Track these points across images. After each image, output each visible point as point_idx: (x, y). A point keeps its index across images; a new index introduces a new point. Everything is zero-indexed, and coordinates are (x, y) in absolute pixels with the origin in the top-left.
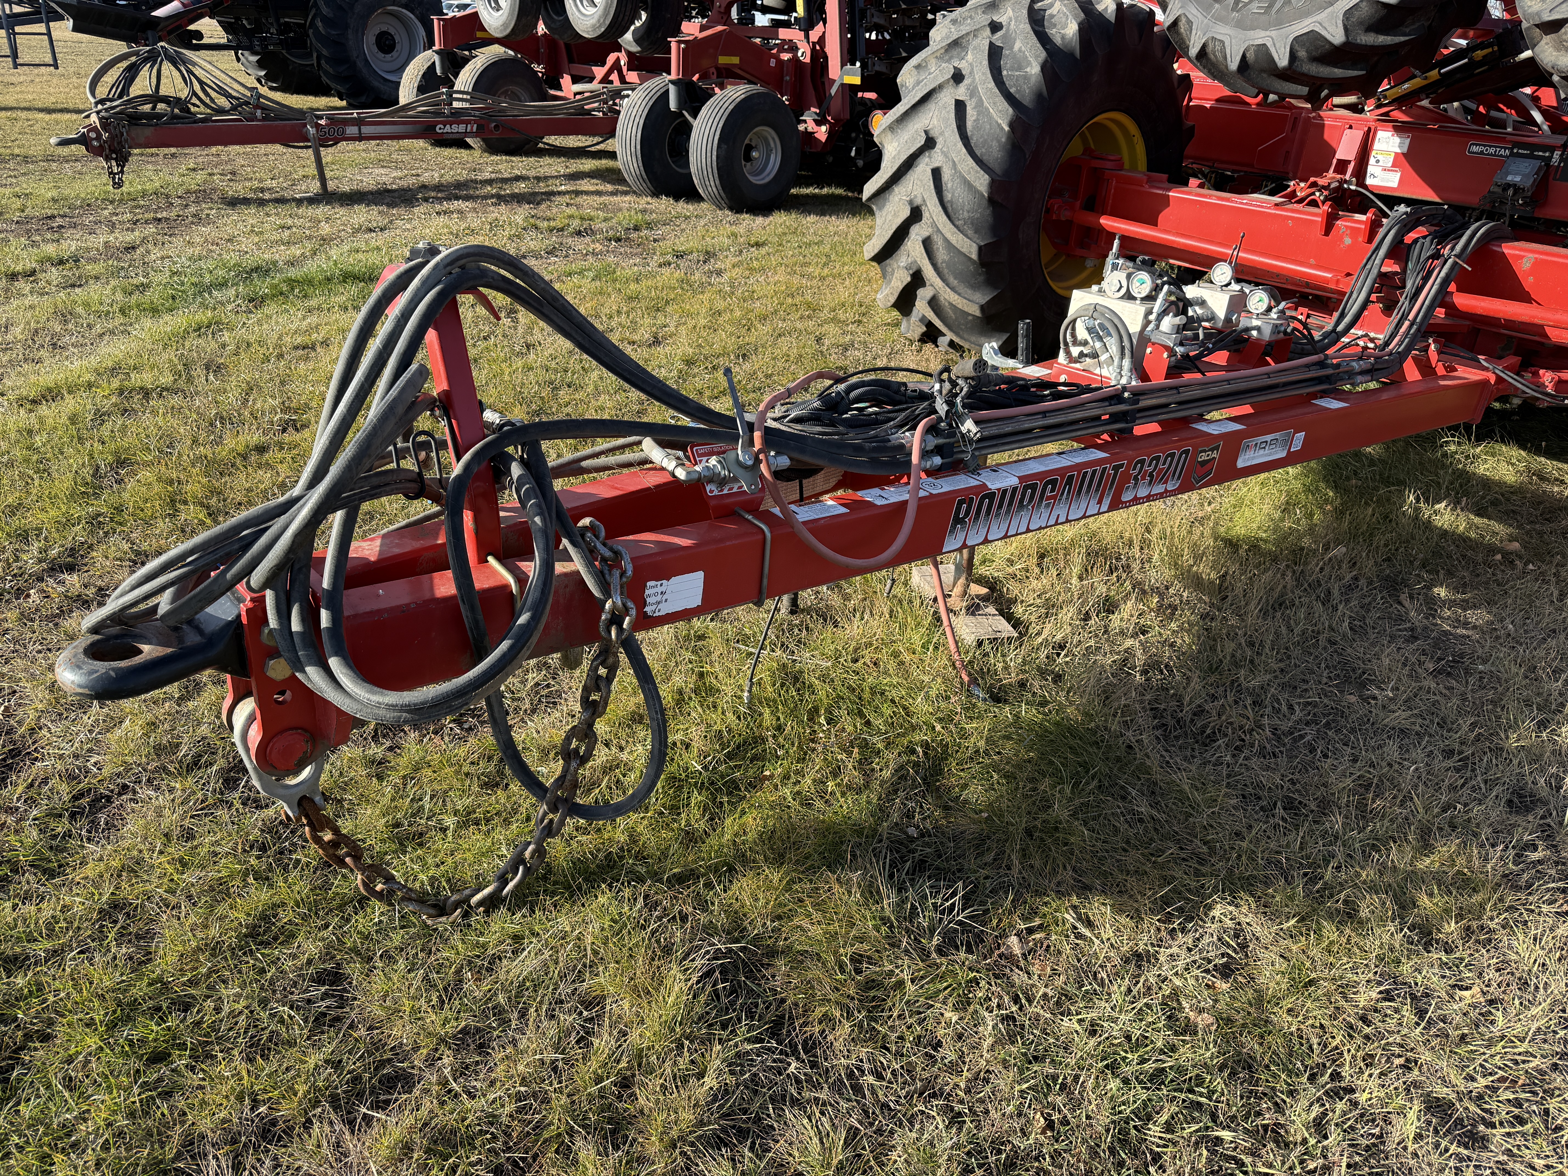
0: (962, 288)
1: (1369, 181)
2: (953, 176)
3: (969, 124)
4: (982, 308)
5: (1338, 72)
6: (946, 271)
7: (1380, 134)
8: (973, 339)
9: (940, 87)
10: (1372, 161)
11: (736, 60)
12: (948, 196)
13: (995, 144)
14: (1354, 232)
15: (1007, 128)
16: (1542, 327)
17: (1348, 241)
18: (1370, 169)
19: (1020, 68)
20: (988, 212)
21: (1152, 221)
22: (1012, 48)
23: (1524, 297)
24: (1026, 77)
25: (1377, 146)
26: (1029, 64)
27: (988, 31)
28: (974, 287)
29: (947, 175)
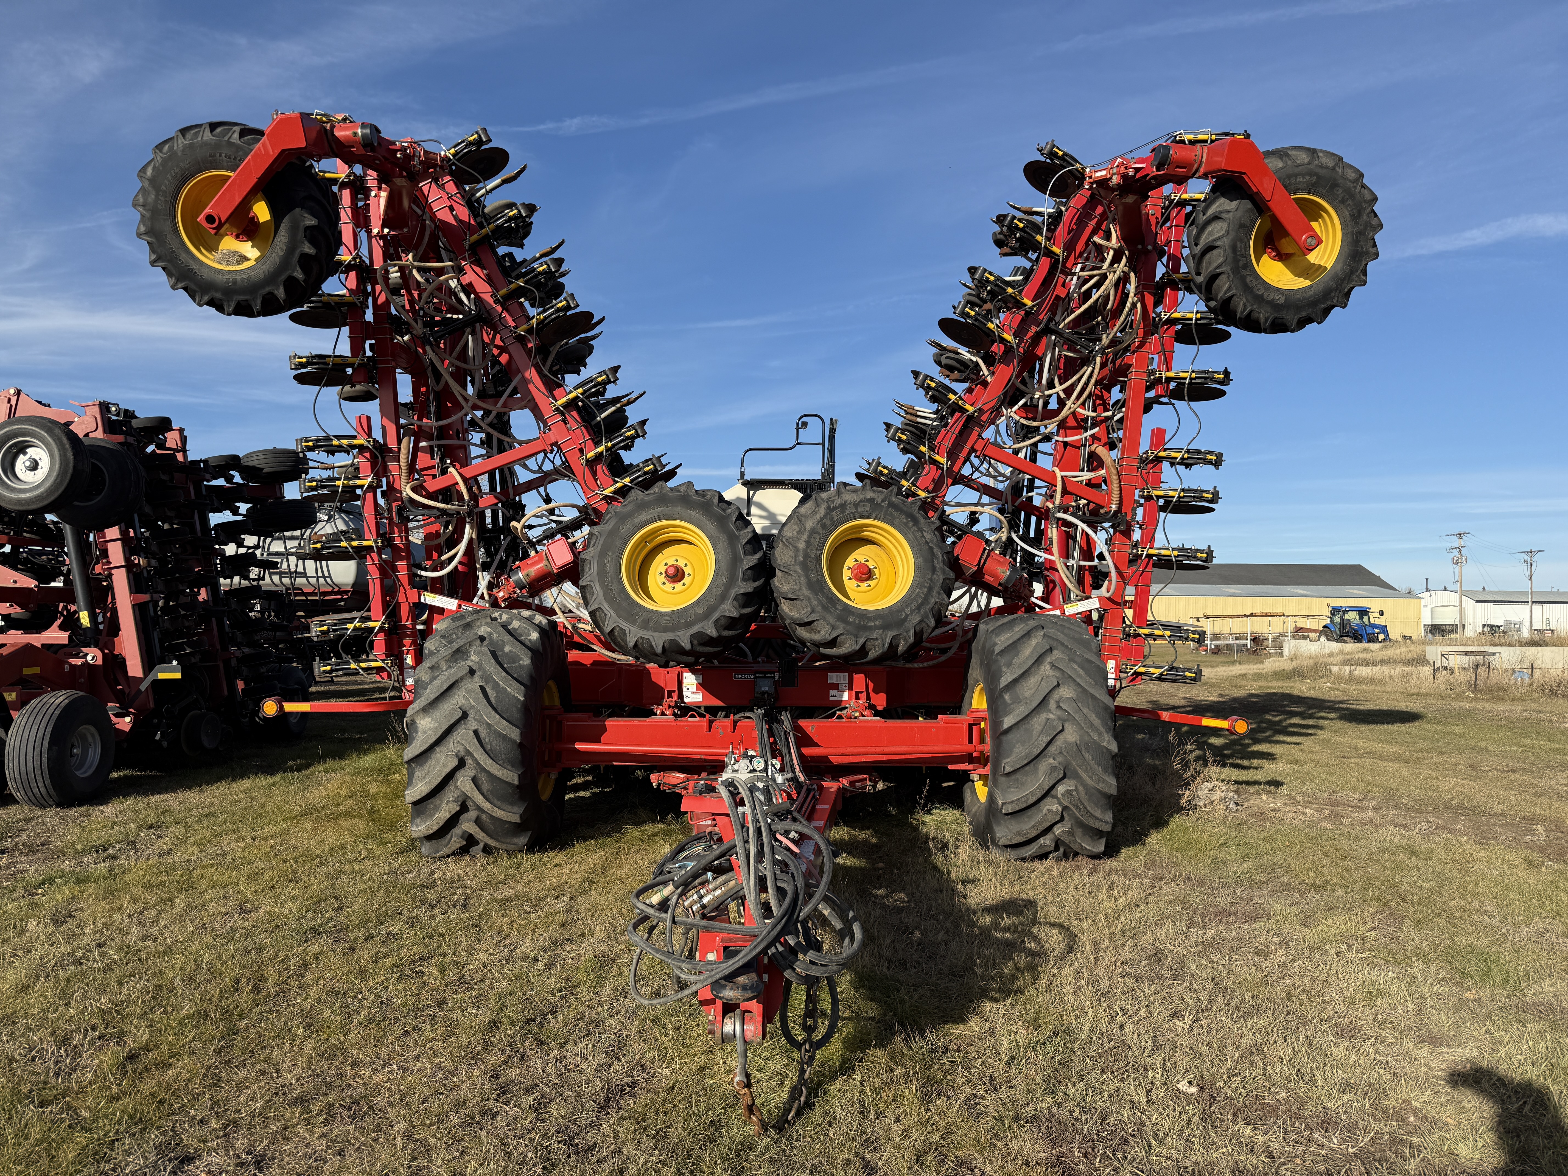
0: (504, 806)
1: (686, 700)
2: (488, 734)
3: (492, 700)
4: (521, 816)
5: (711, 649)
6: (490, 797)
7: (685, 674)
8: (508, 840)
9: (461, 679)
10: (685, 689)
11: (37, 670)
12: (488, 747)
13: (514, 709)
14: (724, 728)
15: (522, 699)
16: (826, 757)
17: (721, 732)
18: (685, 694)
19: (514, 662)
20: (518, 752)
21: (598, 741)
22: (503, 650)
23: (816, 745)
24: (522, 667)
25: (685, 681)
26: (521, 659)
27: (478, 642)
28: (512, 804)
29: (483, 733)
